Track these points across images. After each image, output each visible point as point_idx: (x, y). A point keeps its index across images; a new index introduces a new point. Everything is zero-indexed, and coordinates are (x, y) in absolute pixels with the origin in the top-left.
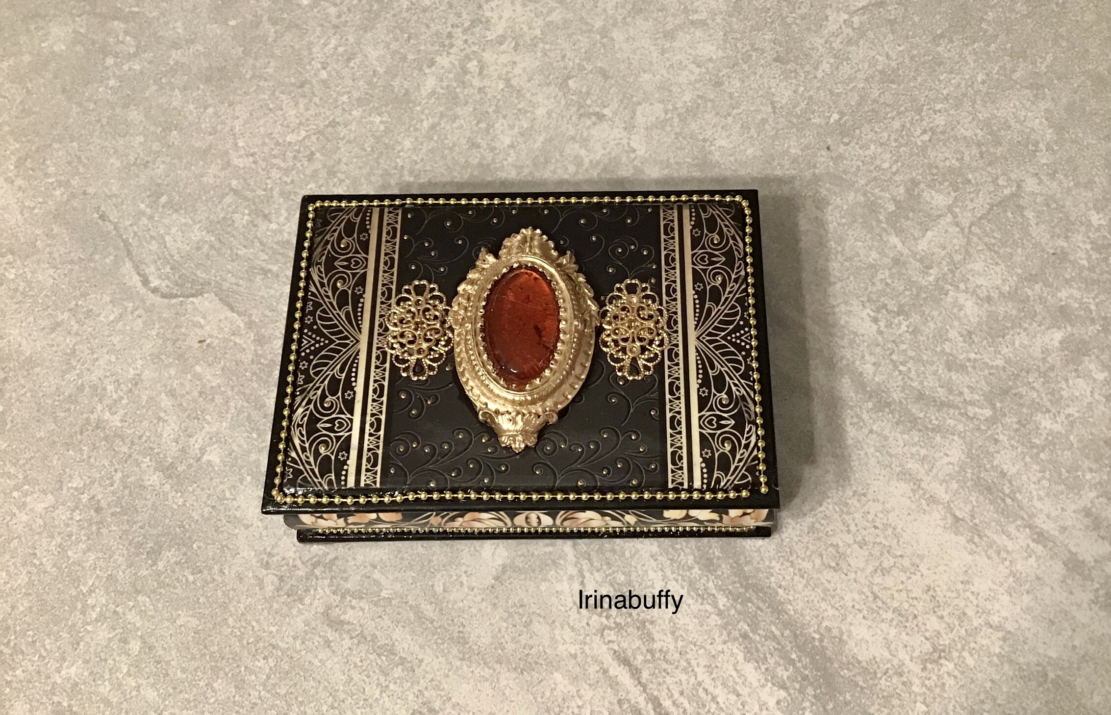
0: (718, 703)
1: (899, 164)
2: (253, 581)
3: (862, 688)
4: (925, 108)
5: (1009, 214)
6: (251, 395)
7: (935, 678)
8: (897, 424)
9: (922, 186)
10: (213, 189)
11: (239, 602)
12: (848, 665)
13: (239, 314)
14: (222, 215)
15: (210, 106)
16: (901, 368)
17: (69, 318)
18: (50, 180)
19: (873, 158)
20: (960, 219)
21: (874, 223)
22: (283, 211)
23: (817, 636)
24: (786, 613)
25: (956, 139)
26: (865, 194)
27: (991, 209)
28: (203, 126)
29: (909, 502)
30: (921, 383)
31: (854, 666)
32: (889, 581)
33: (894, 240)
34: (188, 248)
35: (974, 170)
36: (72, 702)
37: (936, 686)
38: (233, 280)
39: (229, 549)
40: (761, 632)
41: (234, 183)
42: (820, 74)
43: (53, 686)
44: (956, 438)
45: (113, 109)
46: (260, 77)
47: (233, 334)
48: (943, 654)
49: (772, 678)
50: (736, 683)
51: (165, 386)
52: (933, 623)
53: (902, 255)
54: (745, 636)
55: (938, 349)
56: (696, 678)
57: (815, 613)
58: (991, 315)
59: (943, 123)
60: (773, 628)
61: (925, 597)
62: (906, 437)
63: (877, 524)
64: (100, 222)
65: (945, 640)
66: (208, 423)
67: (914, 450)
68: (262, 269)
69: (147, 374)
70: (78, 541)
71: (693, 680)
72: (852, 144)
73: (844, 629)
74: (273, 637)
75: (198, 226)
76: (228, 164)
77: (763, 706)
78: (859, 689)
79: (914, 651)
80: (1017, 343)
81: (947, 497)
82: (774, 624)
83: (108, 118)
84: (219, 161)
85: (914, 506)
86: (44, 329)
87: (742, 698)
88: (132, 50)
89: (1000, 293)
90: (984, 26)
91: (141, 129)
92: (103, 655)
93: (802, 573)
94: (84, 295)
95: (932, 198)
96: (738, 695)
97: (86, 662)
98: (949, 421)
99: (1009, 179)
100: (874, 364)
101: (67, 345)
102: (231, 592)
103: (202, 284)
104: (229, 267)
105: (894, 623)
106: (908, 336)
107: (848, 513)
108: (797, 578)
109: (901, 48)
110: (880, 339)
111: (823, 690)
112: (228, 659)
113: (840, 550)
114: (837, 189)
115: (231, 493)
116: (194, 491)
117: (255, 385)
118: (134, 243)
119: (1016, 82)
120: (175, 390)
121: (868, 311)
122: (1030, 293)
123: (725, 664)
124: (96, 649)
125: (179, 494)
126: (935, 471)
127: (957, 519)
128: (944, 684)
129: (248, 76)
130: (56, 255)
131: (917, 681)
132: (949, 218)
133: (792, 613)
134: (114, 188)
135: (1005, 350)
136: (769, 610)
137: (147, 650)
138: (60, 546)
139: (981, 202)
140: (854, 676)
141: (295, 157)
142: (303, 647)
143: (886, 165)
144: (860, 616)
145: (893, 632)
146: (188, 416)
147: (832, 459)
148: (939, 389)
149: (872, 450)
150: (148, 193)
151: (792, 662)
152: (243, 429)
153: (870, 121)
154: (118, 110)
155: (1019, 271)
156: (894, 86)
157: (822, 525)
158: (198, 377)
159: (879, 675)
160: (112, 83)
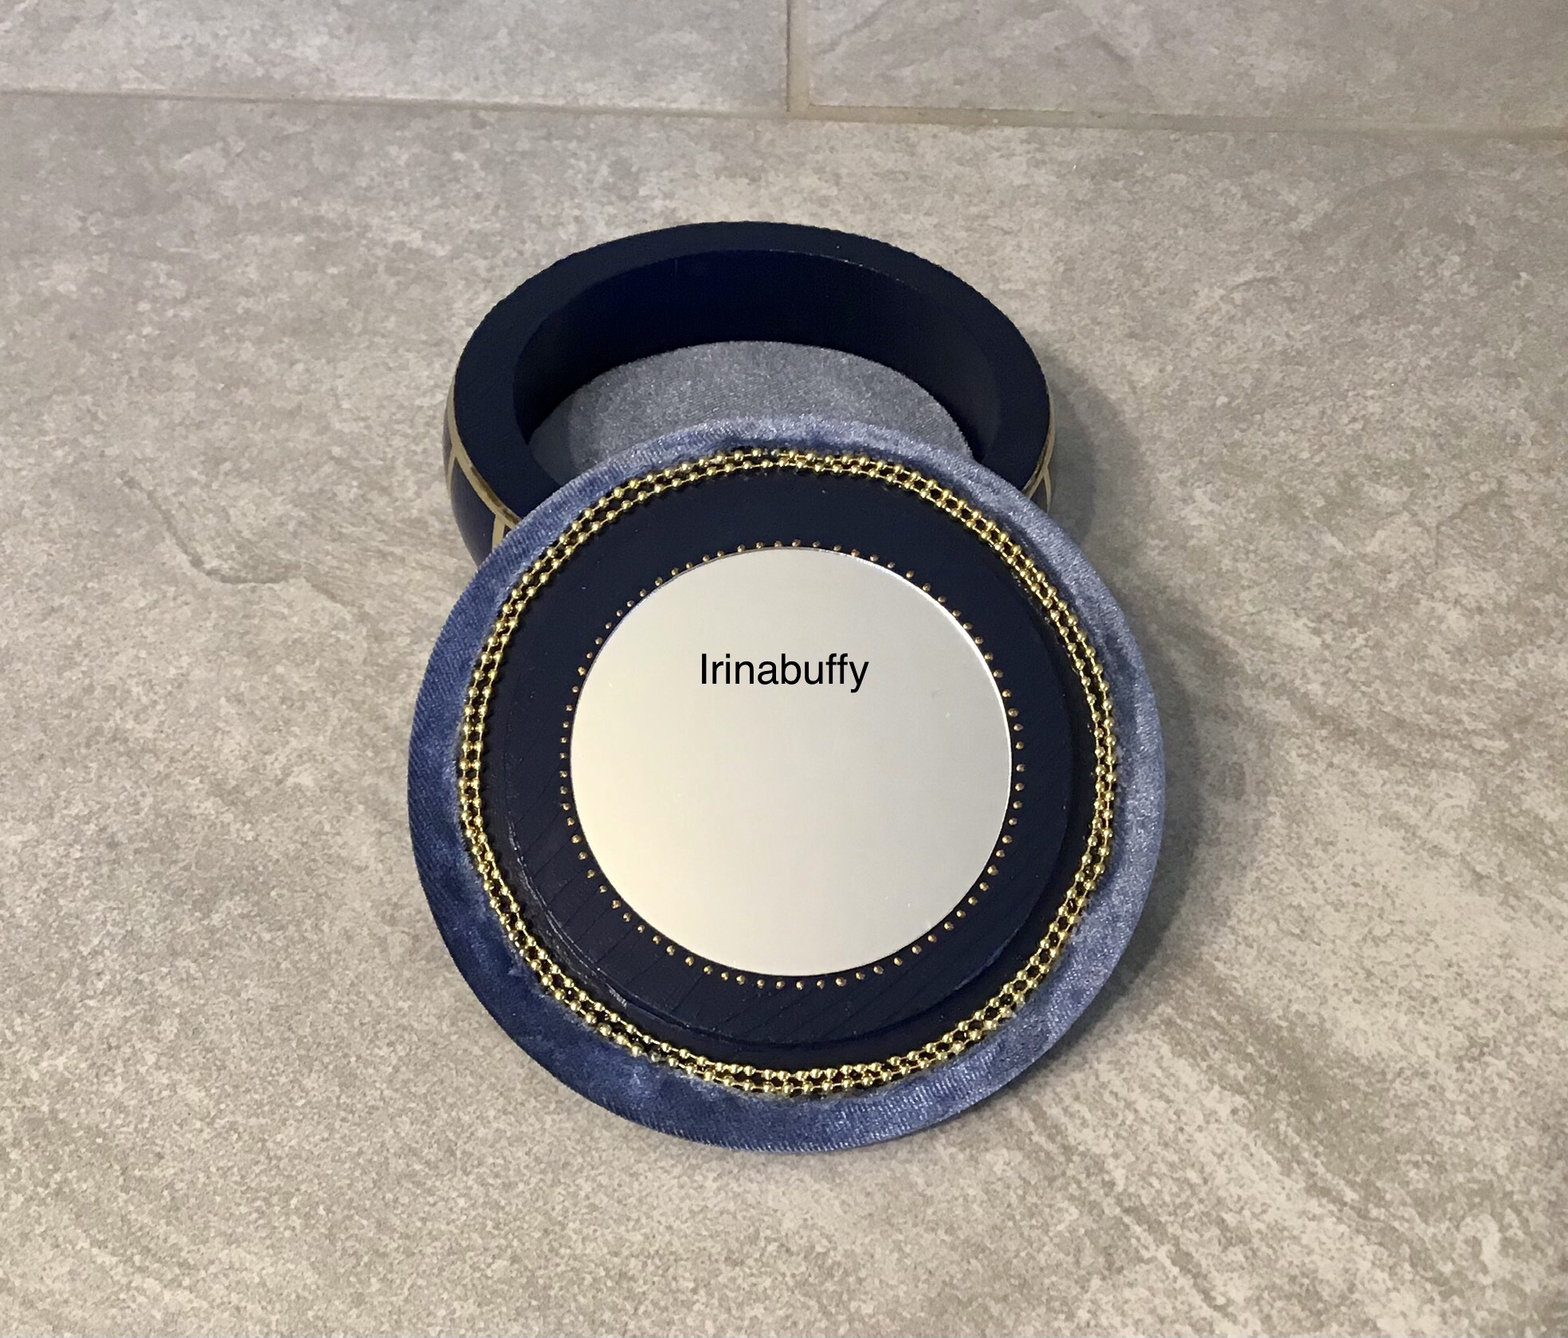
0: (1136, 1111)
1: (1323, 454)
2: (368, 941)
3: (1366, 1094)
4: (1350, 394)
5: (1493, 515)
6: (364, 702)
7: (1477, 1080)
8: (1370, 755)
9: (1361, 479)
10: (305, 456)
11: (347, 968)
12: (1339, 1063)
13: (344, 604)
14: (317, 486)
15: (297, 361)
16: (1363, 688)
17: (72, 603)
18: (47, 439)
19: (1285, 447)
20: (1421, 517)
21: (1298, 520)
22: (410, 484)
23: (1284, 1024)
24: (1231, 994)
25: (1399, 428)
26: (1279, 486)
27: (1465, 506)
28: (289, 384)
29: (1401, 854)
30: (1397, 708)
31: (1348, 1064)
32: (1386, 955)
33: (1330, 540)
34: (265, 524)
35: (1433, 464)
36: (58, 1107)
37: (1482, 1091)
38: (335, 563)
39: (330, 898)
40: (1195, 1018)
41: (336, 451)
42: (1194, 354)
43: (25, 1085)
44: (1461, 774)
45: (149, 359)
46: (375, 334)
47: (336, 628)
48: (1486, 1050)
49: (1221, 1080)
50: (1163, 1086)
51: (227, 689)
52: (1463, 1008)
53: (1344, 556)
54: (1169, 1023)
55: (1416, 667)
56: (1097, 1078)
57: (1277, 993)
58: (1485, 629)
59: (1380, 410)
60: (1214, 1013)
61: (1444, 974)
62: (1385, 773)
63: (1357, 880)
64: (127, 490)
65: (1487, 1031)
66: (296, 736)
67: (1400, 789)
68: (380, 551)
69: (198, 673)
70: (77, 886)
71: (1092, 1081)
72: (1252, 430)
73: (1325, 1014)
74: (404, 1016)
75: (280, 499)
76: (327, 428)
77: (1210, 1116)
78: (1360, 1095)
79: (1440, 1045)
80: (1531, 665)
81: (1458, 849)
82: (1215, 1008)
83: (141, 369)
84: (313, 425)
85: (1410, 859)
86: (29, 615)
87: (1175, 1107)
88: (178, 295)
89: (1495, 603)
90: (1419, 307)
91: (192, 383)
92: (113, 1042)
93: (1248, 942)
94: (99, 576)
95: (1378, 493)
96: (1169, 1101)
97: (84, 1050)
98: (1446, 755)
99: (1485, 475)
100: (1323, 684)
101: (69, 636)
102: (334, 956)
103: (286, 567)
104: (329, 547)
105: (1404, 1008)
106: (1369, 651)
107: (1310, 865)
108: (1242, 947)
109: (1308, 327)
110: (1327, 653)
111: (1303, 1095)
112: (328, 1046)
113: (1305, 913)
114: (1238, 480)
115: (332, 826)
116: (272, 822)
117: (370, 691)
118: (180, 516)
119: (1475, 369)
120: (242, 694)
121: (1304, 620)
122: (1538, 604)
123: (1142, 1060)
124: (101, 1033)
125: (248, 826)
126: (1435, 815)
127: (1479, 877)
128: (1494, 1090)
129: (356, 331)
130: (54, 526)
131: (1450, 1086)
132: (1406, 517)
133: (1241, 993)
134: (148, 450)
135: (1514, 672)
136: (1203, 989)
137: (190, 1033)
138: (46, 891)
139: (1451, 500)
140: (1351, 1077)
141: (427, 424)
142: (454, 1029)
143: (1305, 455)
144: (1348, 999)
145: (1403, 1020)
146: (264, 728)
147: (1275, 799)
148: (1425, 716)
149: (1336, 788)
150: (202, 458)
151: (1249, 1058)
152: (351, 745)
153: (1274, 405)
154: (157, 361)
155: (1519, 579)
156: (1303, 369)
157: (1272, 881)
158: (280, 679)
159: (1389, 1077)
160: (147, 330)
